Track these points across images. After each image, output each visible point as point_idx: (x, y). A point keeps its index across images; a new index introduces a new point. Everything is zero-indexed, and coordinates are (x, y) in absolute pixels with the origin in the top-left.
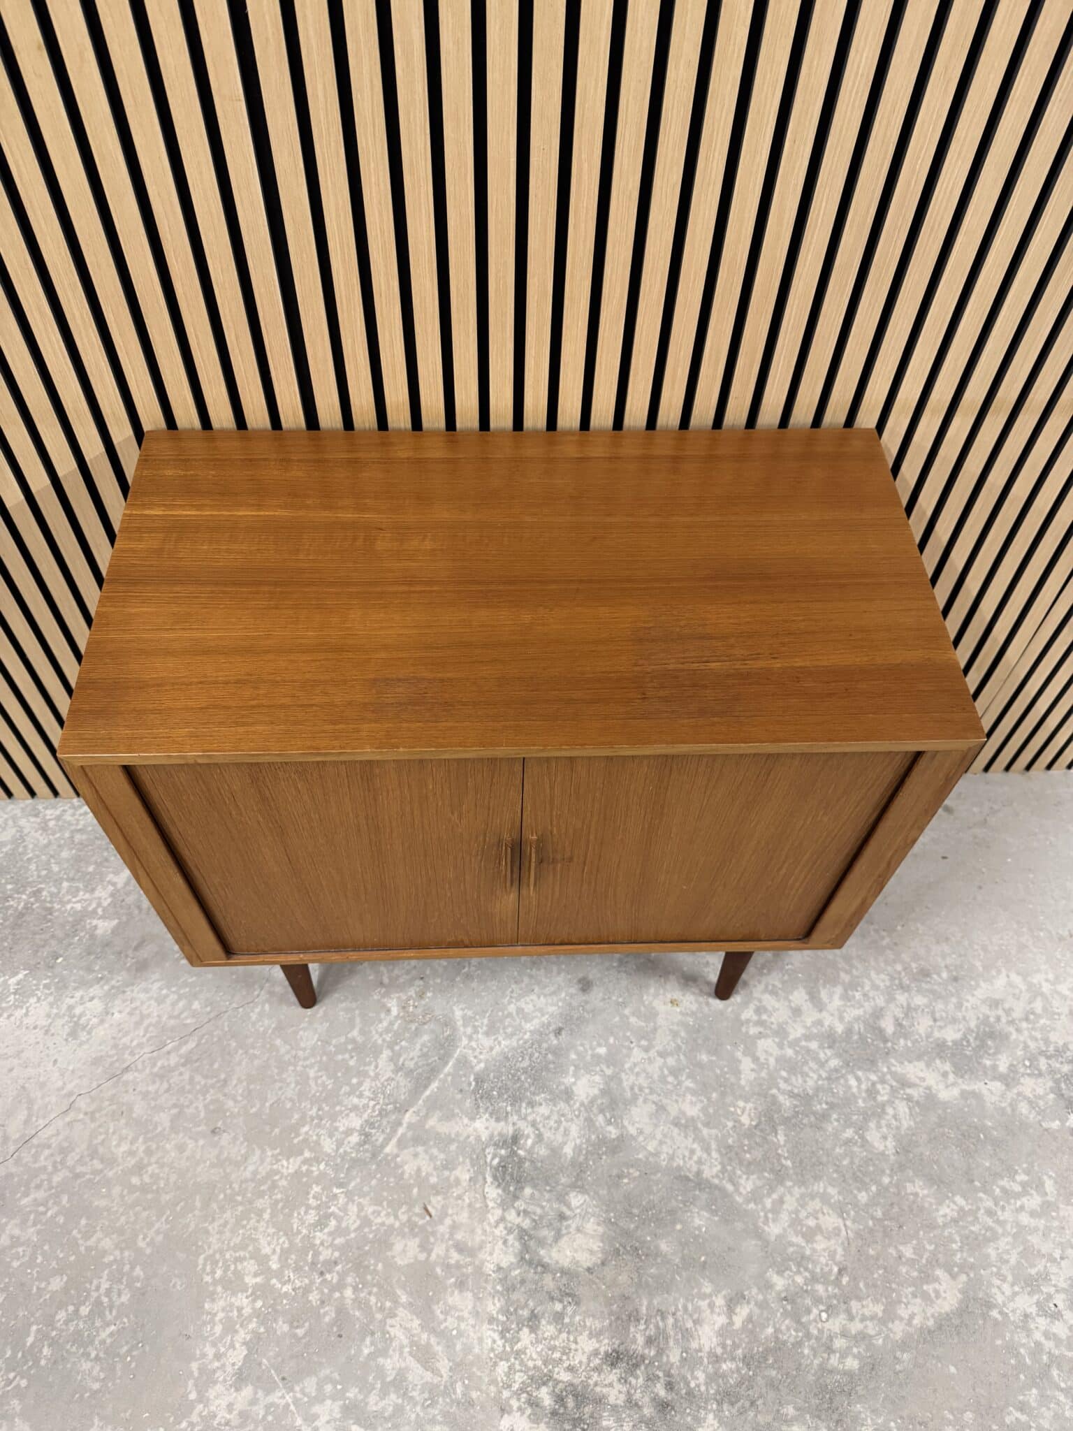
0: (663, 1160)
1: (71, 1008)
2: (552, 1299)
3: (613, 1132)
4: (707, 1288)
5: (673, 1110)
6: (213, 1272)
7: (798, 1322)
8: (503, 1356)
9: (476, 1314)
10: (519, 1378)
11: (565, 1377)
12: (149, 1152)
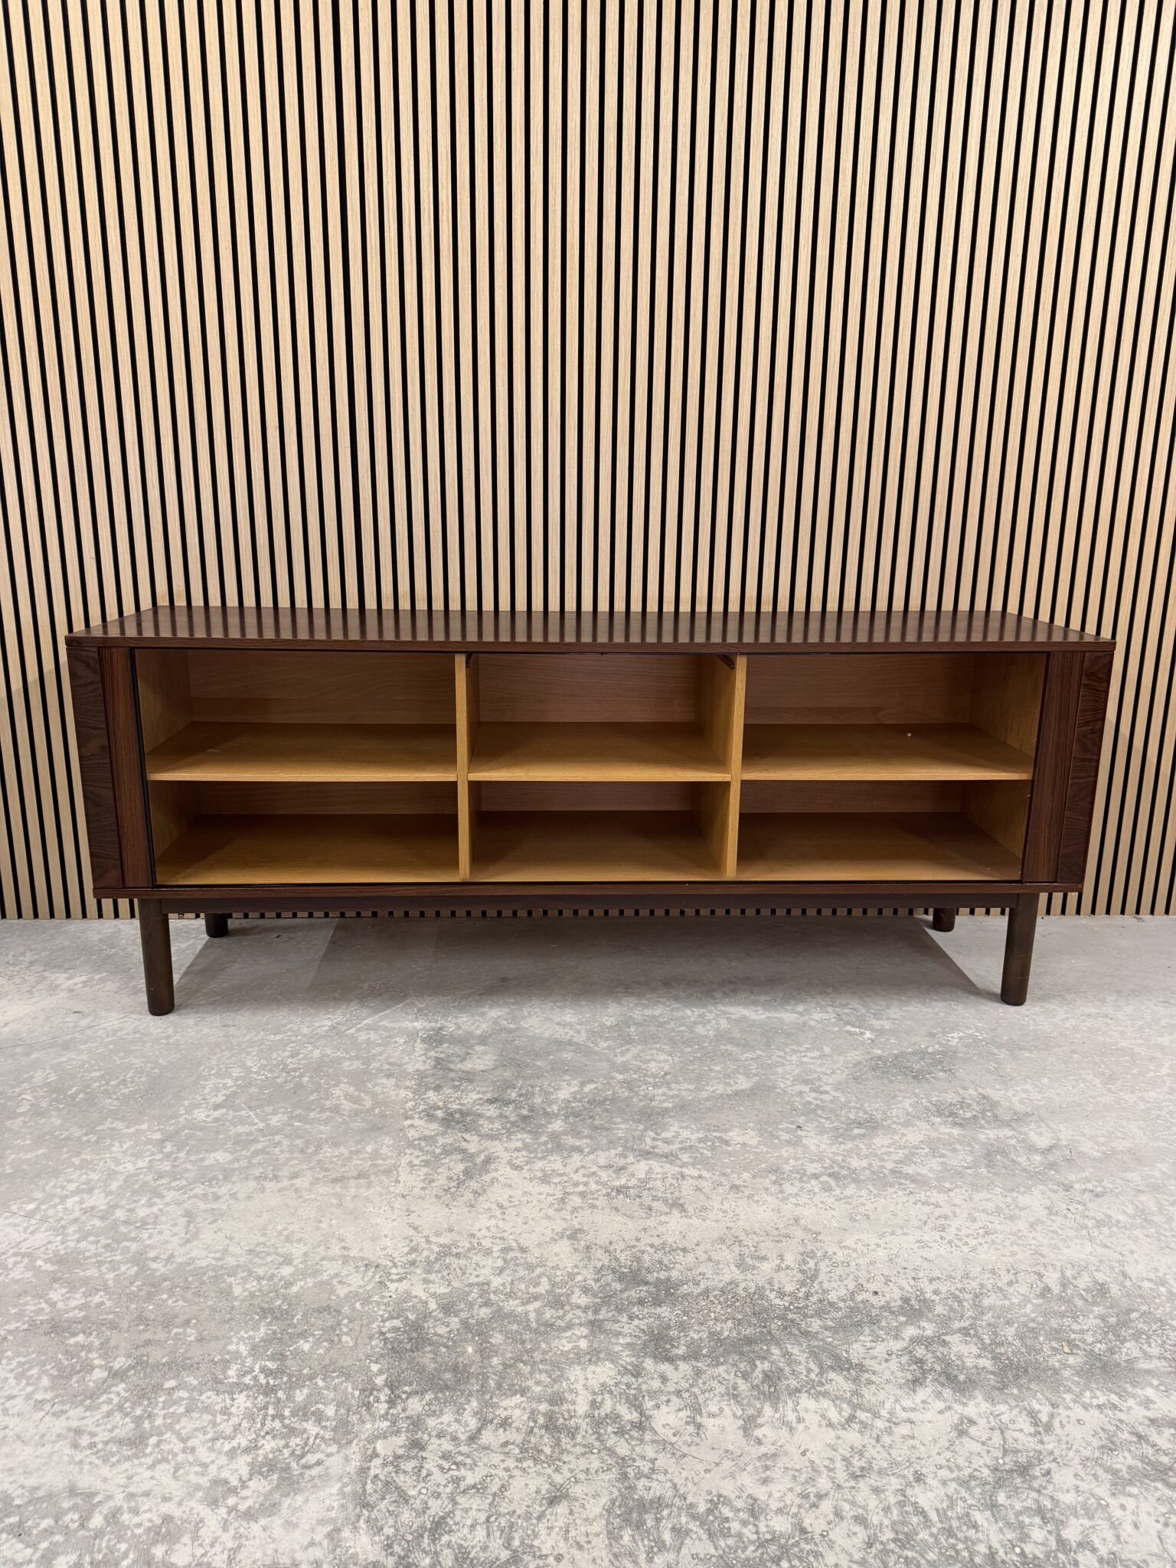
0: (546, 1035)
1: (135, 986)
2: (453, 1080)
3: (512, 1026)
4: (567, 1077)
5: (557, 1019)
6: (210, 1071)
7: (631, 1090)
8: (414, 1099)
9: (397, 1086)
10: (422, 1107)
11: (455, 1107)
12: (176, 1032)
